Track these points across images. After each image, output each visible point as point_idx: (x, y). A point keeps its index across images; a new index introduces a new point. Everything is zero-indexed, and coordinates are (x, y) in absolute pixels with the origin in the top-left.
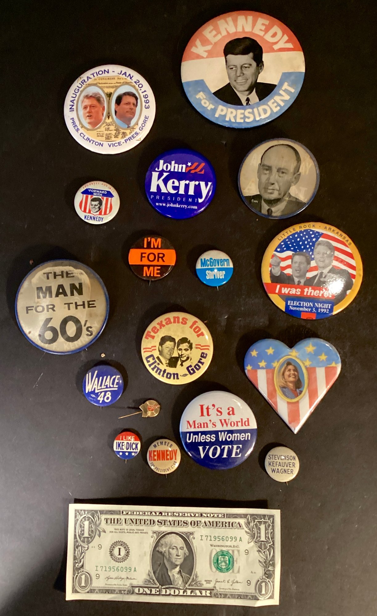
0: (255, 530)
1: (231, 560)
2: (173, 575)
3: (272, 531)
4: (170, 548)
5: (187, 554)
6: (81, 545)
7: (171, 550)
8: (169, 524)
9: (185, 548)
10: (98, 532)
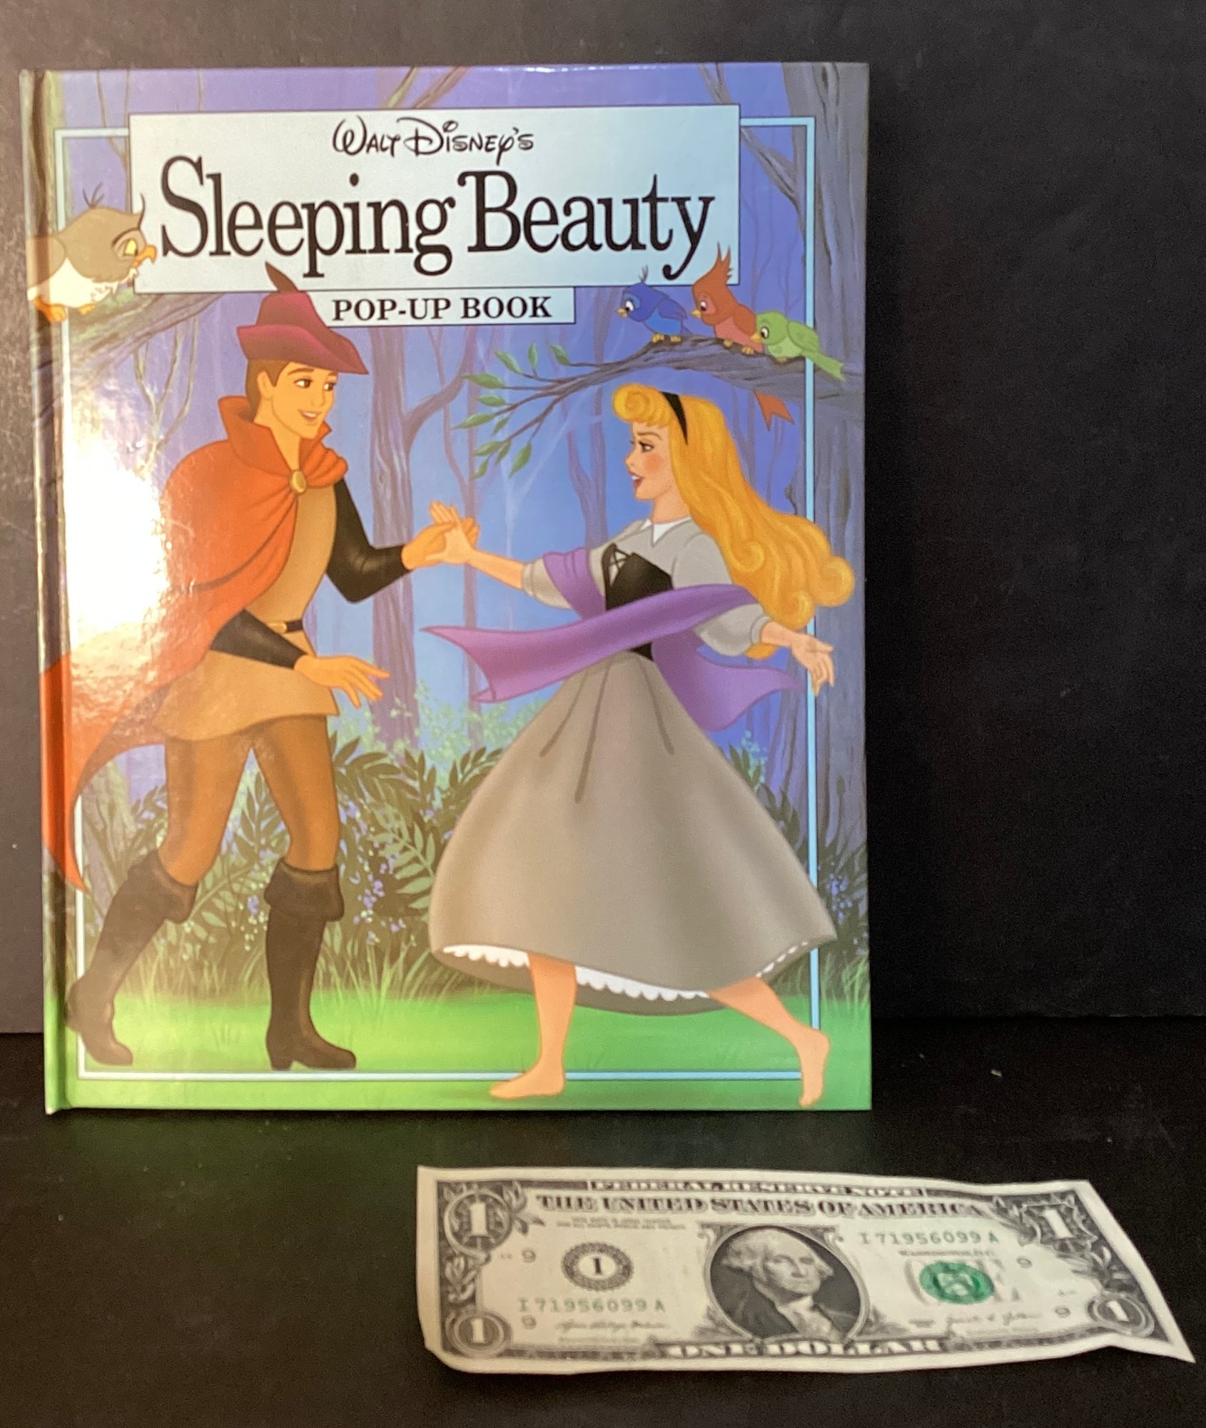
0: (1029, 1222)
1: (981, 1279)
2: (796, 1314)
3: (1083, 1217)
4: (766, 1258)
5: (829, 1271)
6: (462, 1254)
7: (771, 1265)
8: (749, 1207)
9: (818, 1261)
10: (518, 1224)
